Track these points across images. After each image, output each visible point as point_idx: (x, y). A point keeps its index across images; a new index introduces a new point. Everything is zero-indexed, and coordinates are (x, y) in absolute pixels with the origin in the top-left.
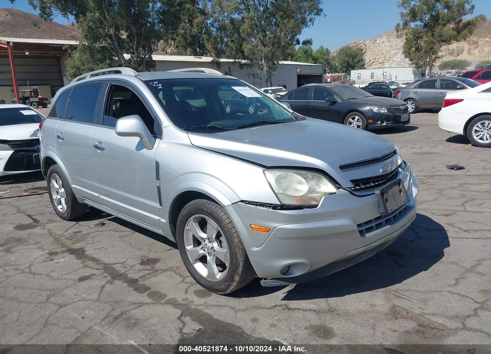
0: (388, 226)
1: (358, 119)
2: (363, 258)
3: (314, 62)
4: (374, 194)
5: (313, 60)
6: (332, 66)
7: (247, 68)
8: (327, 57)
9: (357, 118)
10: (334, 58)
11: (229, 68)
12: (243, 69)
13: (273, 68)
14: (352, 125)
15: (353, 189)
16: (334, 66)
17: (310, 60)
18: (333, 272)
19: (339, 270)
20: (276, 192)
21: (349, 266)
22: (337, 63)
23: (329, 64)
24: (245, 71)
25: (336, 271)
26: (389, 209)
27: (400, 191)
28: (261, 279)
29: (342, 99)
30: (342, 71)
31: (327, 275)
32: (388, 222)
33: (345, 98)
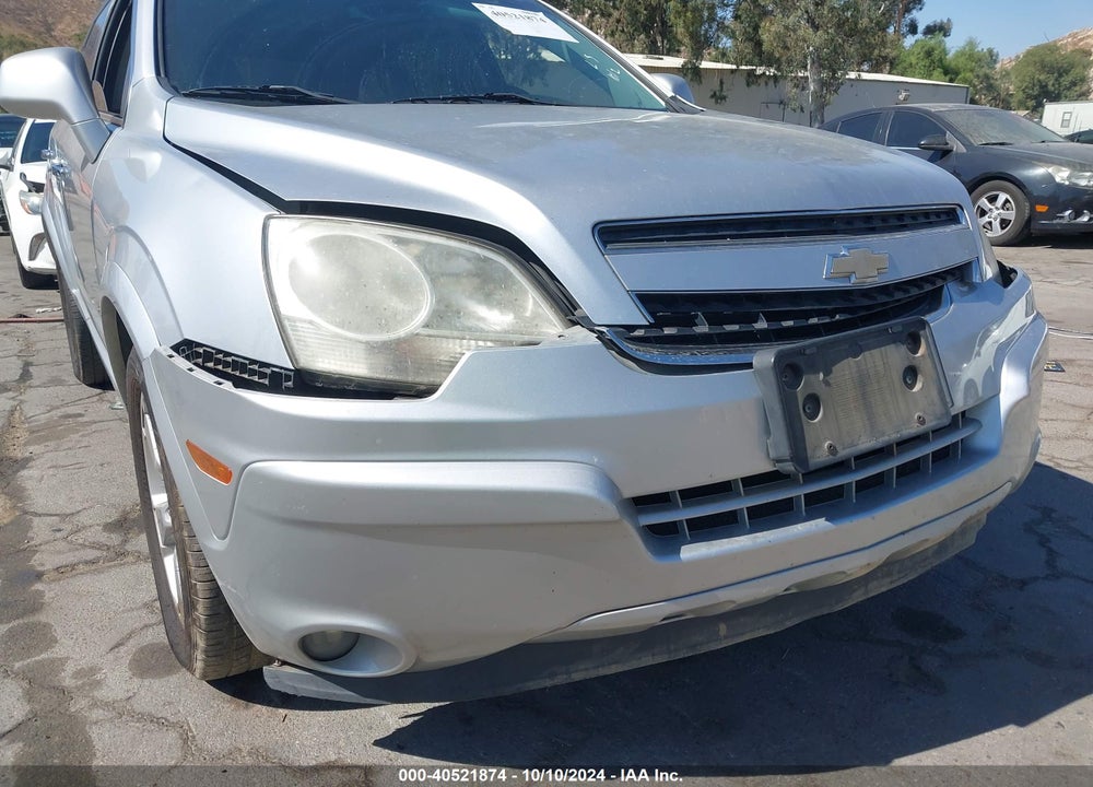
0: (820, 523)
1: (1007, 201)
2: (724, 638)
3: (947, 78)
4: (749, 366)
5: (946, 72)
6: (999, 94)
7: (767, 84)
8: (988, 71)
9: (1003, 197)
10: (1006, 74)
11: (722, 83)
12: (753, 87)
13: (830, 85)
14: (986, 219)
15: (640, 333)
16: (1003, 94)
17: (937, 73)
18: (560, 680)
19: (593, 674)
20: (284, 311)
21: (647, 660)
22: (1011, 88)
23: (990, 87)
24: (761, 92)
25: (577, 677)
26: (820, 446)
27: (911, 373)
28: (270, 660)
29: (967, 145)
30: (1022, 105)
31: (533, 685)
32: (826, 504)
33: (977, 141)
